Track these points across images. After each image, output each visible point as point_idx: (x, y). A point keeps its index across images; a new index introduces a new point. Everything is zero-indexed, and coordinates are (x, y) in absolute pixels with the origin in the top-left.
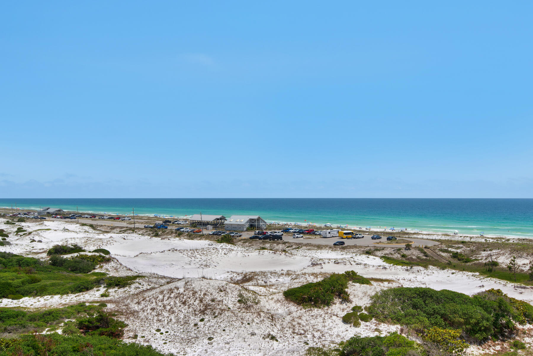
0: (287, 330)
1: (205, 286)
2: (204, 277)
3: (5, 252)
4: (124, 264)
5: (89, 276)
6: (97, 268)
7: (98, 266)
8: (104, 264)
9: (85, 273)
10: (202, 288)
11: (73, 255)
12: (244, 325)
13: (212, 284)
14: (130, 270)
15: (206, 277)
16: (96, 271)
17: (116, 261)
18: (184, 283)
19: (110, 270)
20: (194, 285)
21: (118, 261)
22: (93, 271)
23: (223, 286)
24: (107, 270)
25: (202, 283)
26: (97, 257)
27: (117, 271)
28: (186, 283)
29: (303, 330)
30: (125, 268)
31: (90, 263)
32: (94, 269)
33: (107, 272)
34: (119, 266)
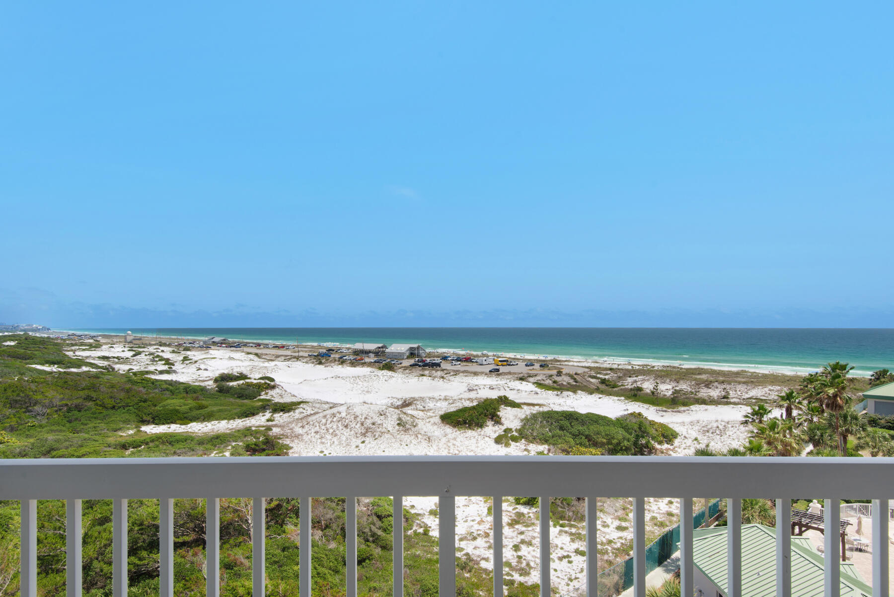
0: (443, 451)
1: (366, 410)
2: (365, 403)
3: (172, 380)
4: (288, 391)
5: (254, 402)
6: (262, 394)
7: (264, 393)
8: (269, 391)
9: (251, 399)
10: (363, 412)
11: (238, 382)
12: (402, 446)
13: (372, 408)
14: (294, 396)
15: (367, 402)
16: (262, 397)
17: (280, 388)
18: (346, 407)
19: (275, 396)
20: (355, 410)
21: (282, 388)
22: (258, 398)
23: (383, 411)
24: (272, 396)
25: (363, 407)
26: (262, 384)
27: (282, 397)
28: (348, 408)
29: (458, 450)
30: (289, 395)
31: (255, 390)
32: (260, 395)
33: (272, 399)
34: (284, 392)
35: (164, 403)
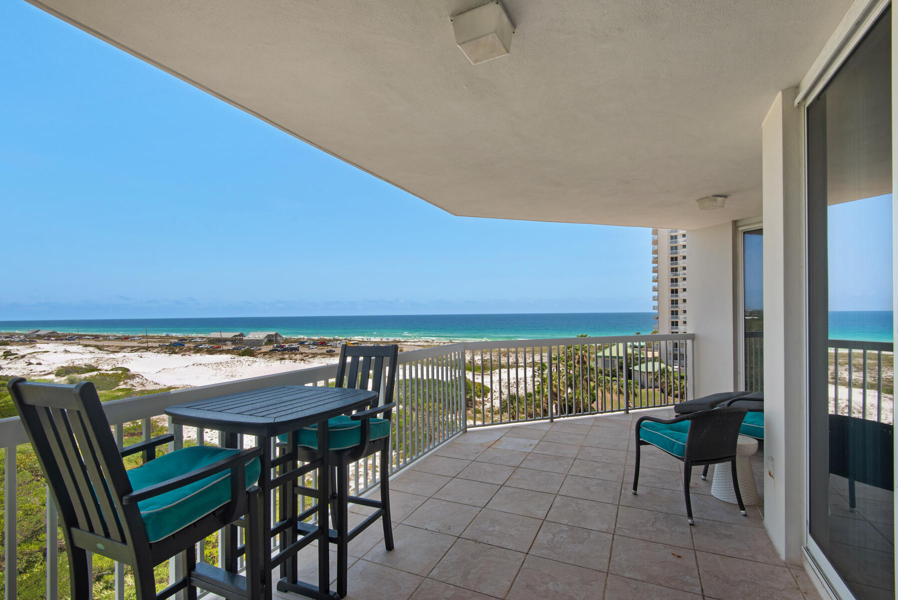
3: (7, 375)
4: (150, 379)
5: (114, 392)
6: (121, 384)
7: (122, 383)
8: (129, 381)
9: (108, 389)
11: (91, 374)
14: (157, 384)
16: (121, 387)
17: (141, 377)
19: (135, 385)
21: (143, 377)
22: (117, 388)
24: (133, 385)
26: (119, 374)
27: (144, 386)
30: (152, 383)
31: (112, 380)
32: (118, 385)
33: (133, 388)
34: (145, 381)
35: (6, 399)
